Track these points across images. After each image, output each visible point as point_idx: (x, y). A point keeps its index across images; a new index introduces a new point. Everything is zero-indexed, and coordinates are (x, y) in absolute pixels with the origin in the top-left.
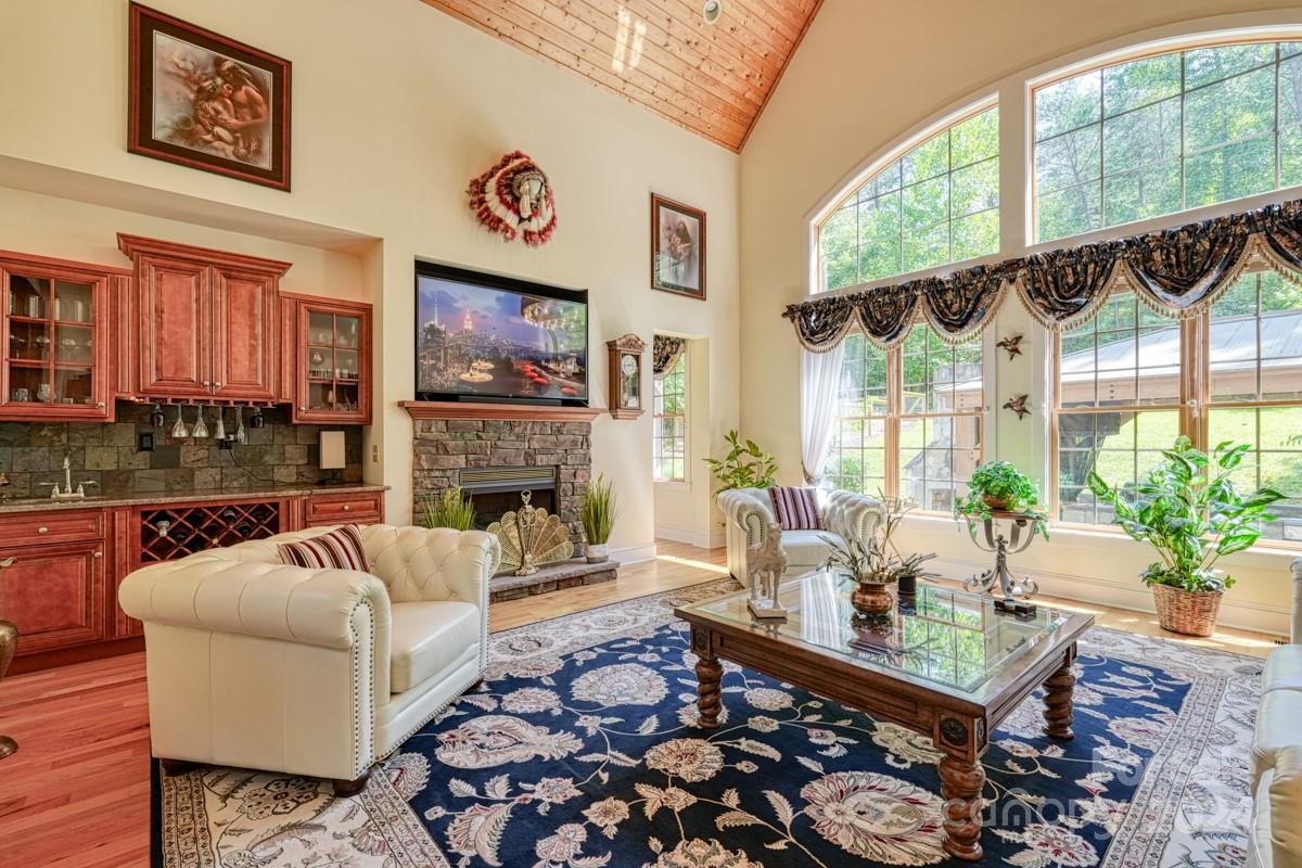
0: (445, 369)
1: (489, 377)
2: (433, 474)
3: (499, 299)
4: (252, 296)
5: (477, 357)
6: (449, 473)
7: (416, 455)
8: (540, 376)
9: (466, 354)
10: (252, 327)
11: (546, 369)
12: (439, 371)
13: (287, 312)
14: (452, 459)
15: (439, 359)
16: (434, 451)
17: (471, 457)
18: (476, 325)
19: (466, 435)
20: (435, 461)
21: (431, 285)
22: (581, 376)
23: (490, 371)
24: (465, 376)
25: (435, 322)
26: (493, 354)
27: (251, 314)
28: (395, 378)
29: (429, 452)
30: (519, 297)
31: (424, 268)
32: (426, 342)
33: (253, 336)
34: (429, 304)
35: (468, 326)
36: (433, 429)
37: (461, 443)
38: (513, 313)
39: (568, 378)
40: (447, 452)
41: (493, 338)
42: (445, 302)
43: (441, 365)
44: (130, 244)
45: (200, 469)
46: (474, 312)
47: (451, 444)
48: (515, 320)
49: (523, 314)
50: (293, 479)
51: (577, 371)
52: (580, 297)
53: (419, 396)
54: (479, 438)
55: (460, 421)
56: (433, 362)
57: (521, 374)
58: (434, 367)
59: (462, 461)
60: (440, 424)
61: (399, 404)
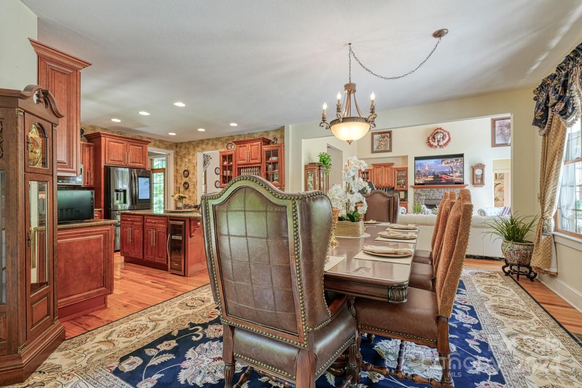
0: (422, 178)
1: (432, 179)
2: (418, 200)
3: (435, 162)
4: (388, 170)
5: (429, 175)
6: (422, 200)
7: (415, 196)
8: (447, 177)
9: (426, 175)
10: (388, 174)
11: (449, 176)
13: (393, 171)
14: (422, 197)
16: (418, 195)
17: (427, 197)
18: (429, 168)
19: (426, 192)
20: (418, 197)
21: (418, 162)
22: (463, 176)
23: (433, 178)
24: (426, 179)
25: (419, 169)
26: (434, 174)
27: (388, 172)
28: (411, 181)
30: (440, 160)
31: (417, 159)
32: (417, 174)
33: (388, 176)
34: (418, 166)
35: (427, 169)
36: (418, 191)
37: (424, 194)
38: (439, 164)
39: (456, 177)
40: (421, 196)
41: (433, 170)
42: (421, 165)
43: (420, 178)
44: (374, 165)
46: (428, 166)
47: (422, 194)
48: (439, 165)
49: (442, 163)
51: (460, 175)
52: (462, 156)
53: (415, 184)
54: (429, 192)
55: (424, 189)
57: (441, 178)
59: (425, 198)
60: (420, 190)
61: (411, 186)
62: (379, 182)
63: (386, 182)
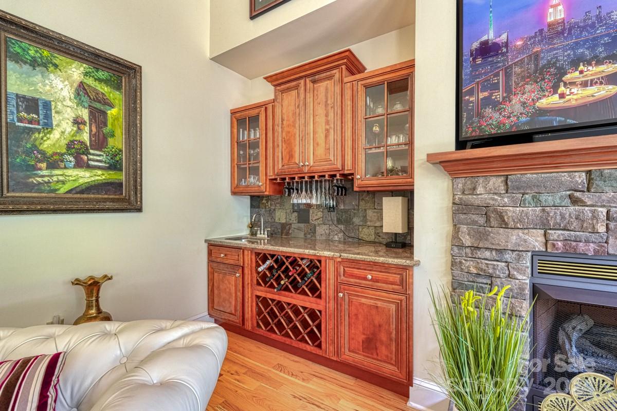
0: (507, 99)
2: (479, 254)
4: (327, 91)
6: (508, 256)
7: (456, 225)
9: (549, 64)
10: (327, 116)
12: (496, 105)
13: (349, 95)
14: (514, 237)
15: (496, 87)
16: (482, 220)
17: (554, 234)
19: (543, 198)
20: (483, 236)
25: (490, 35)
29: (474, 223)
33: (327, 123)
35: (557, 14)
36: (480, 190)
40: (504, 224)
43: (499, 95)
45: (319, 225)
47: (512, 212)
50: (372, 238)
53: (461, 144)
54: (575, 201)
55: (530, 176)
56: (486, 94)
58: (487, 102)
59: (536, 240)
60: (496, 182)
61: (432, 159)
62: (291, 156)
63: (321, 151)
